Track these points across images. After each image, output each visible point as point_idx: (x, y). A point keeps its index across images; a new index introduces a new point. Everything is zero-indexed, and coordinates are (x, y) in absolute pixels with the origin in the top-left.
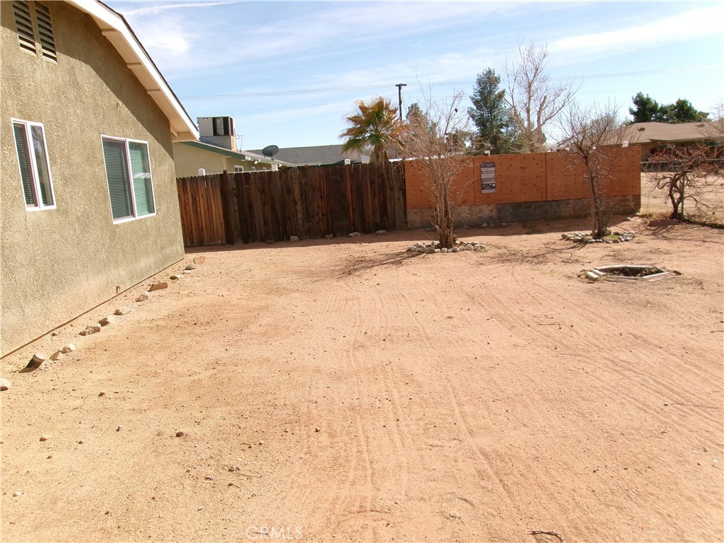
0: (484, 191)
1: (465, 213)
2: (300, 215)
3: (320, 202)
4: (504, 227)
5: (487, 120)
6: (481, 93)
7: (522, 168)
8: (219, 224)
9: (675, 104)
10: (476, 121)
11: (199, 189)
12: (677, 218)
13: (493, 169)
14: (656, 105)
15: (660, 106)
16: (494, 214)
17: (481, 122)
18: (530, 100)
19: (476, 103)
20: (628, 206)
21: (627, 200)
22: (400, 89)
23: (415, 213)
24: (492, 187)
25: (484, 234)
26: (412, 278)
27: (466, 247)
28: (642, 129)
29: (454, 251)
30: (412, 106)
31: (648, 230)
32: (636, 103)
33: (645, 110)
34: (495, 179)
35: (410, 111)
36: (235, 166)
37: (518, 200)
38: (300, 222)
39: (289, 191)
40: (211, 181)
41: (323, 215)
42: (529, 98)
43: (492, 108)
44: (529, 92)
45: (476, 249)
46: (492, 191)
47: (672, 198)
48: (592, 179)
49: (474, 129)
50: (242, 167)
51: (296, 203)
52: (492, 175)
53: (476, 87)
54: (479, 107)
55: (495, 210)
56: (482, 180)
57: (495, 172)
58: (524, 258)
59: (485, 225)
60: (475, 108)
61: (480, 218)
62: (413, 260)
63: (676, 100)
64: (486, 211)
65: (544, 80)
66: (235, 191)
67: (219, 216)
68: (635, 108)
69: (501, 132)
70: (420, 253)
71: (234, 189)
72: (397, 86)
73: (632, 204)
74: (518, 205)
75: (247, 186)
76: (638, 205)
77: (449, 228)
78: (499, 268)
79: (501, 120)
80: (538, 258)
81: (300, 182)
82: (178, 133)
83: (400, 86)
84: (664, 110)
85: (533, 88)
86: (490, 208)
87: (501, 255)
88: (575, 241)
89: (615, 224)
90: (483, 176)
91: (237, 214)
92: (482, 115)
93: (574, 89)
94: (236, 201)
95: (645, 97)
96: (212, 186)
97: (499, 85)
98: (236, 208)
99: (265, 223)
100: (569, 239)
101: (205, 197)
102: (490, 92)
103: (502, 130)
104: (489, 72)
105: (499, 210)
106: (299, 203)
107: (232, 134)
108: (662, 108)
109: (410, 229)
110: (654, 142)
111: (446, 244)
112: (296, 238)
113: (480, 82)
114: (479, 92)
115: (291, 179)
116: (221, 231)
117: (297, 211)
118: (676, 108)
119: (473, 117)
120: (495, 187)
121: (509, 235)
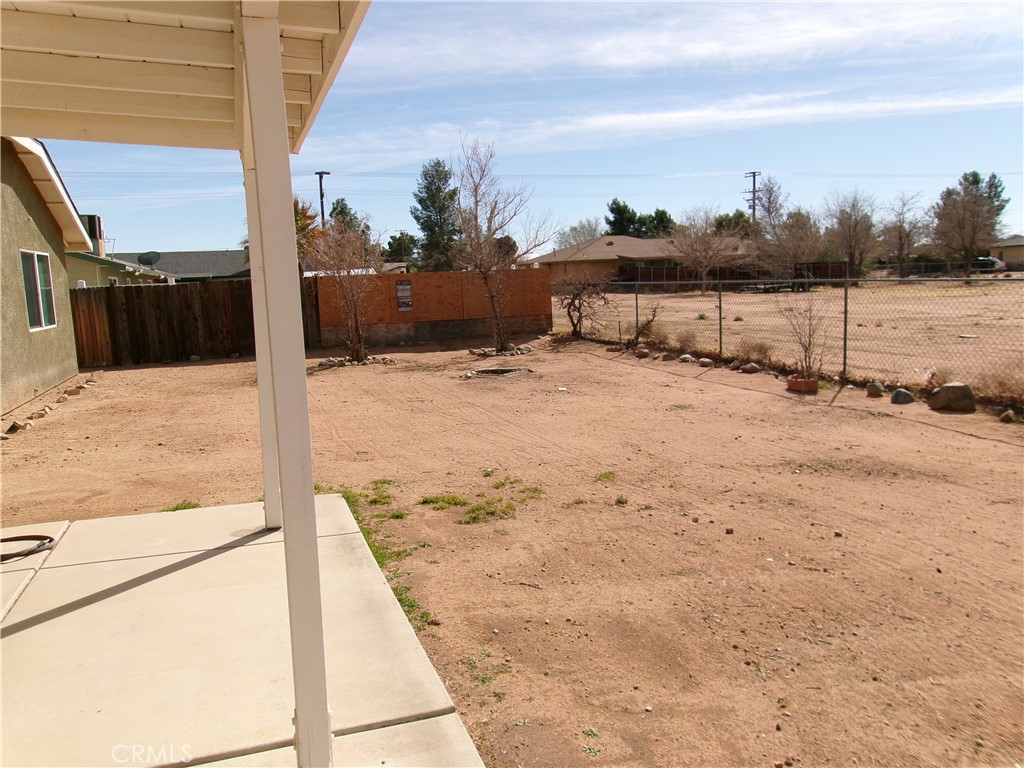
0: (400, 309)
1: (381, 331)
2: (201, 333)
3: (224, 319)
4: (421, 345)
5: (436, 224)
6: (428, 188)
7: (438, 287)
8: (104, 342)
9: (653, 215)
10: (422, 224)
11: (79, 304)
12: (576, 336)
13: (409, 287)
14: (634, 214)
15: (638, 215)
16: (412, 333)
17: (426, 226)
18: (477, 206)
19: (421, 201)
20: (539, 325)
21: (540, 320)
22: (321, 178)
23: (330, 331)
24: (408, 305)
25: (399, 352)
26: (320, 384)
27: (376, 361)
28: (610, 244)
29: (364, 364)
30: (338, 202)
31: (550, 346)
32: (612, 210)
33: (622, 220)
34: (412, 297)
35: (334, 209)
36: (110, 277)
37: (435, 318)
38: (201, 340)
39: (189, 307)
40: (95, 295)
41: (228, 333)
42: (477, 202)
43: (442, 209)
44: (476, 196)
45: (385, 362)
46: (409, 309)
47: (571, 317)
48: (492, 297)
49: (418, 234)
50: (116, 279)
51: (197, 320)
52: (408, 293)
53: (421, 182)
54: (425, 207)
55: (413, 329)
56: (398, 298)
57: (411, 290)
58: (426, 368)
59: (402, 343)
60: (420, 208)
61: (398, 336)
62: (323, 372)
63: (654, 210)
64: (404, 329)
65: (493, 182)
66: (124, 307)
67: (105, 332)
68: (611, 217)
69: (453, 240)
70: (331, 366)
71: (123, 304)
72: (316, 173)
73: (545, 323)
74: (435, 324)
75: (138, 301)
76: (550, 325)
77: (360, 343)
78: (401, 375)
79: (453, 225)
80: (439, 368)
81: (202, 297)
82: (69, 243)
83: (321, 175)
84: (642, 221)
85: (480, 192)
86: (407, 326)
87: (406, 367)
88: (479, 355)
89: (526, 342)
90: (400, 294)
91: (127, 332)
92: (429, 217)
93: (526, 195)
94: (125, 316)
95: (622, 204)
96: (95, 300)
97: (450, 181)
98: (126, 324)
99: (161, 341)
100: (474, 354)
101: (86, 313)
102: (439, 189)
103: (455, 237)
104: (438, 164)
105: (417, 328)
106: (200, 319)
107: (100, 237)
108: (640, 218)
109: (324, 348)
110: (621, 258)
111: (358, 358)
112: (197, 357)
113: (426, 175)
114: (425, 187)
115: (192, 293)
116: (107, 351)
117: (197, 329)
118: (654, 219)
119: (417, 218)
120: (411, 306)
121: (423, 352)
